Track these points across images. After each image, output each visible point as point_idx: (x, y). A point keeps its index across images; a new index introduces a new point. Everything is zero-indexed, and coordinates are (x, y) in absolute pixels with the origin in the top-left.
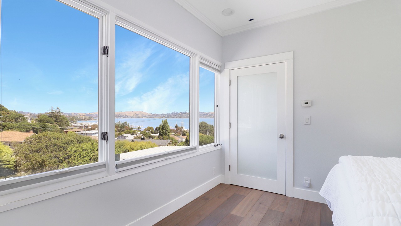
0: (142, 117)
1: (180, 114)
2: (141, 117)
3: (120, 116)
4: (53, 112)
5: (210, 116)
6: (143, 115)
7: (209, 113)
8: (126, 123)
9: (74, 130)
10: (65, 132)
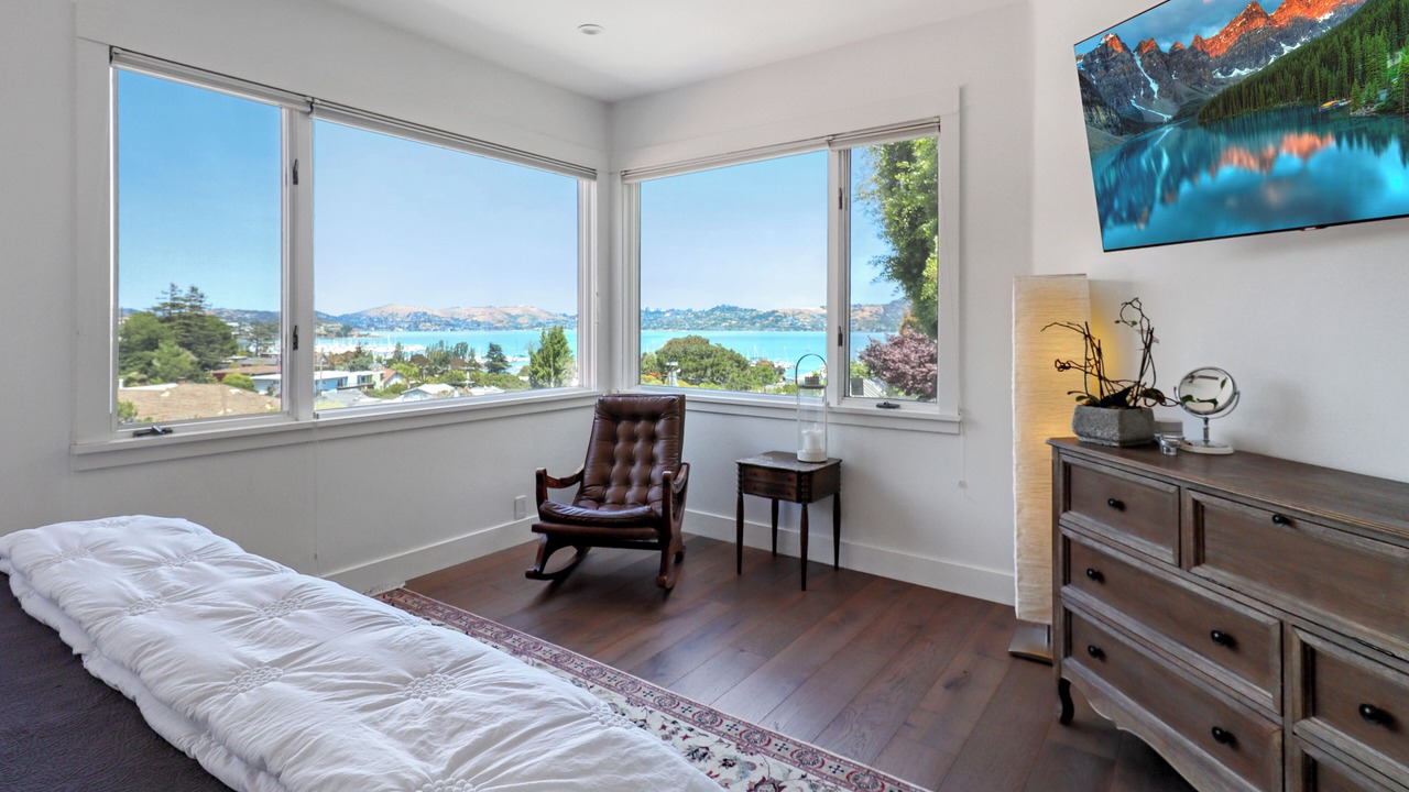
0: (532, 327)
1: (668, 315)
2: (526, 328)
3: (452, 322)
4: (177, 305)
5: (777, 321)
6: (534, 318)
7: (774, 312)
8: (463, 347)
9: (250, 370)
10: (215, 375)
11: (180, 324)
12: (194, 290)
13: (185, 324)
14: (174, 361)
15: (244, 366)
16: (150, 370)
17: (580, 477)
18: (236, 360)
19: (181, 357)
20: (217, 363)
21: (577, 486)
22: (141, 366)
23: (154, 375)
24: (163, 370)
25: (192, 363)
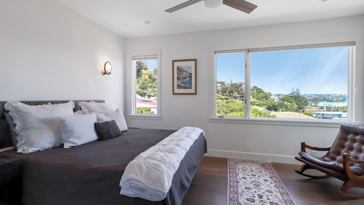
4: (294, 93)
9: (311, 110)
10: (302, 111)
11: (294, 98)
12: (297, 89)
13: (295, 98)
14: (292, 106)
15: (310, 109)
16: (287, 109)
17: (328, 149)
18: (308, 107)
19: (294, 106)
20: (303, 108)
21: (326, 152)
22: (285, 107)
23: (288, 110)
24: (290, 109)
25: (297, 107)
